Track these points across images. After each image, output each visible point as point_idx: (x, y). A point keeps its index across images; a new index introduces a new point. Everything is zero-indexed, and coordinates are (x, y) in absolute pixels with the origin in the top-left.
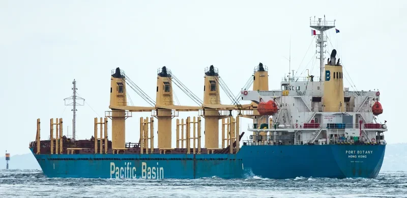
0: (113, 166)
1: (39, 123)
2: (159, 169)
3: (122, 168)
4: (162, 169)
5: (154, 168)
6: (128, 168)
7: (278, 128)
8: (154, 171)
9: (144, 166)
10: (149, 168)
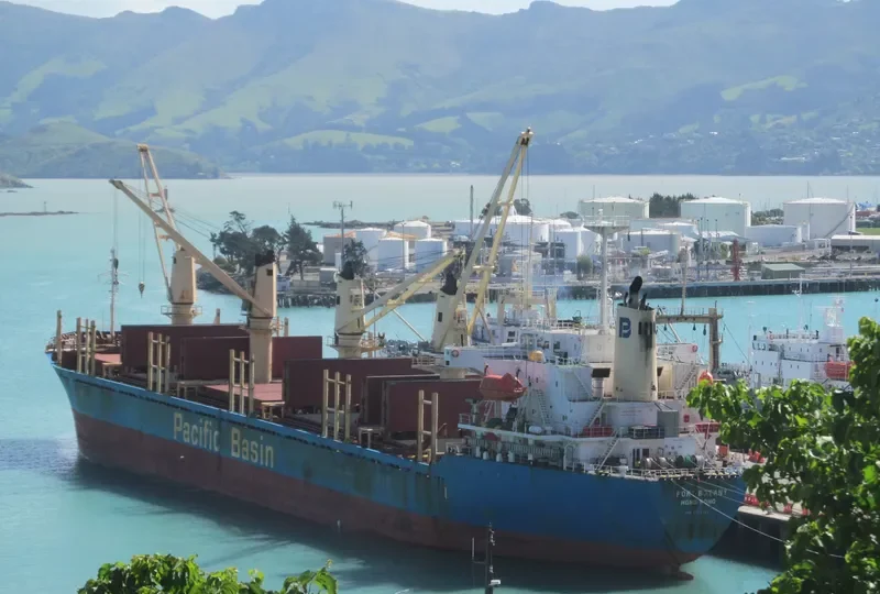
0: (178, 419)
1: (60, 317)
2: (264, 448)
3: (195, 427)
4: (269, 448)
5: (254, 443)
6: (206, 430)
7: (528, 433)
8: (255, 448)
9: (236, 435)
10: (245, 441)
